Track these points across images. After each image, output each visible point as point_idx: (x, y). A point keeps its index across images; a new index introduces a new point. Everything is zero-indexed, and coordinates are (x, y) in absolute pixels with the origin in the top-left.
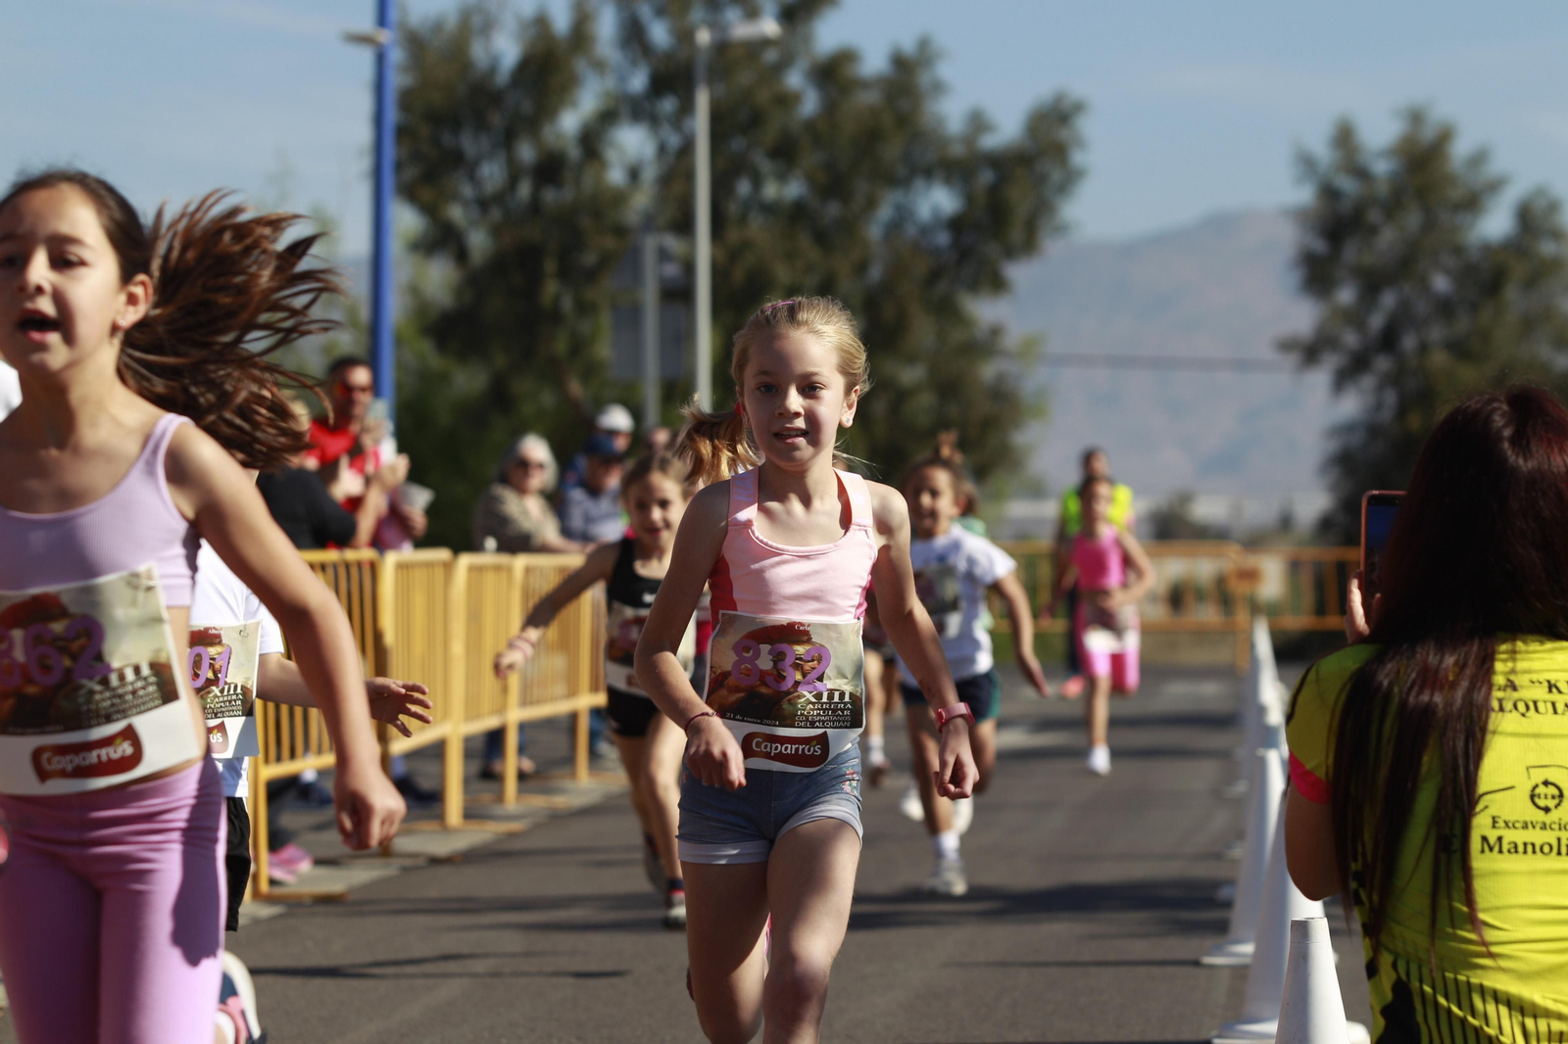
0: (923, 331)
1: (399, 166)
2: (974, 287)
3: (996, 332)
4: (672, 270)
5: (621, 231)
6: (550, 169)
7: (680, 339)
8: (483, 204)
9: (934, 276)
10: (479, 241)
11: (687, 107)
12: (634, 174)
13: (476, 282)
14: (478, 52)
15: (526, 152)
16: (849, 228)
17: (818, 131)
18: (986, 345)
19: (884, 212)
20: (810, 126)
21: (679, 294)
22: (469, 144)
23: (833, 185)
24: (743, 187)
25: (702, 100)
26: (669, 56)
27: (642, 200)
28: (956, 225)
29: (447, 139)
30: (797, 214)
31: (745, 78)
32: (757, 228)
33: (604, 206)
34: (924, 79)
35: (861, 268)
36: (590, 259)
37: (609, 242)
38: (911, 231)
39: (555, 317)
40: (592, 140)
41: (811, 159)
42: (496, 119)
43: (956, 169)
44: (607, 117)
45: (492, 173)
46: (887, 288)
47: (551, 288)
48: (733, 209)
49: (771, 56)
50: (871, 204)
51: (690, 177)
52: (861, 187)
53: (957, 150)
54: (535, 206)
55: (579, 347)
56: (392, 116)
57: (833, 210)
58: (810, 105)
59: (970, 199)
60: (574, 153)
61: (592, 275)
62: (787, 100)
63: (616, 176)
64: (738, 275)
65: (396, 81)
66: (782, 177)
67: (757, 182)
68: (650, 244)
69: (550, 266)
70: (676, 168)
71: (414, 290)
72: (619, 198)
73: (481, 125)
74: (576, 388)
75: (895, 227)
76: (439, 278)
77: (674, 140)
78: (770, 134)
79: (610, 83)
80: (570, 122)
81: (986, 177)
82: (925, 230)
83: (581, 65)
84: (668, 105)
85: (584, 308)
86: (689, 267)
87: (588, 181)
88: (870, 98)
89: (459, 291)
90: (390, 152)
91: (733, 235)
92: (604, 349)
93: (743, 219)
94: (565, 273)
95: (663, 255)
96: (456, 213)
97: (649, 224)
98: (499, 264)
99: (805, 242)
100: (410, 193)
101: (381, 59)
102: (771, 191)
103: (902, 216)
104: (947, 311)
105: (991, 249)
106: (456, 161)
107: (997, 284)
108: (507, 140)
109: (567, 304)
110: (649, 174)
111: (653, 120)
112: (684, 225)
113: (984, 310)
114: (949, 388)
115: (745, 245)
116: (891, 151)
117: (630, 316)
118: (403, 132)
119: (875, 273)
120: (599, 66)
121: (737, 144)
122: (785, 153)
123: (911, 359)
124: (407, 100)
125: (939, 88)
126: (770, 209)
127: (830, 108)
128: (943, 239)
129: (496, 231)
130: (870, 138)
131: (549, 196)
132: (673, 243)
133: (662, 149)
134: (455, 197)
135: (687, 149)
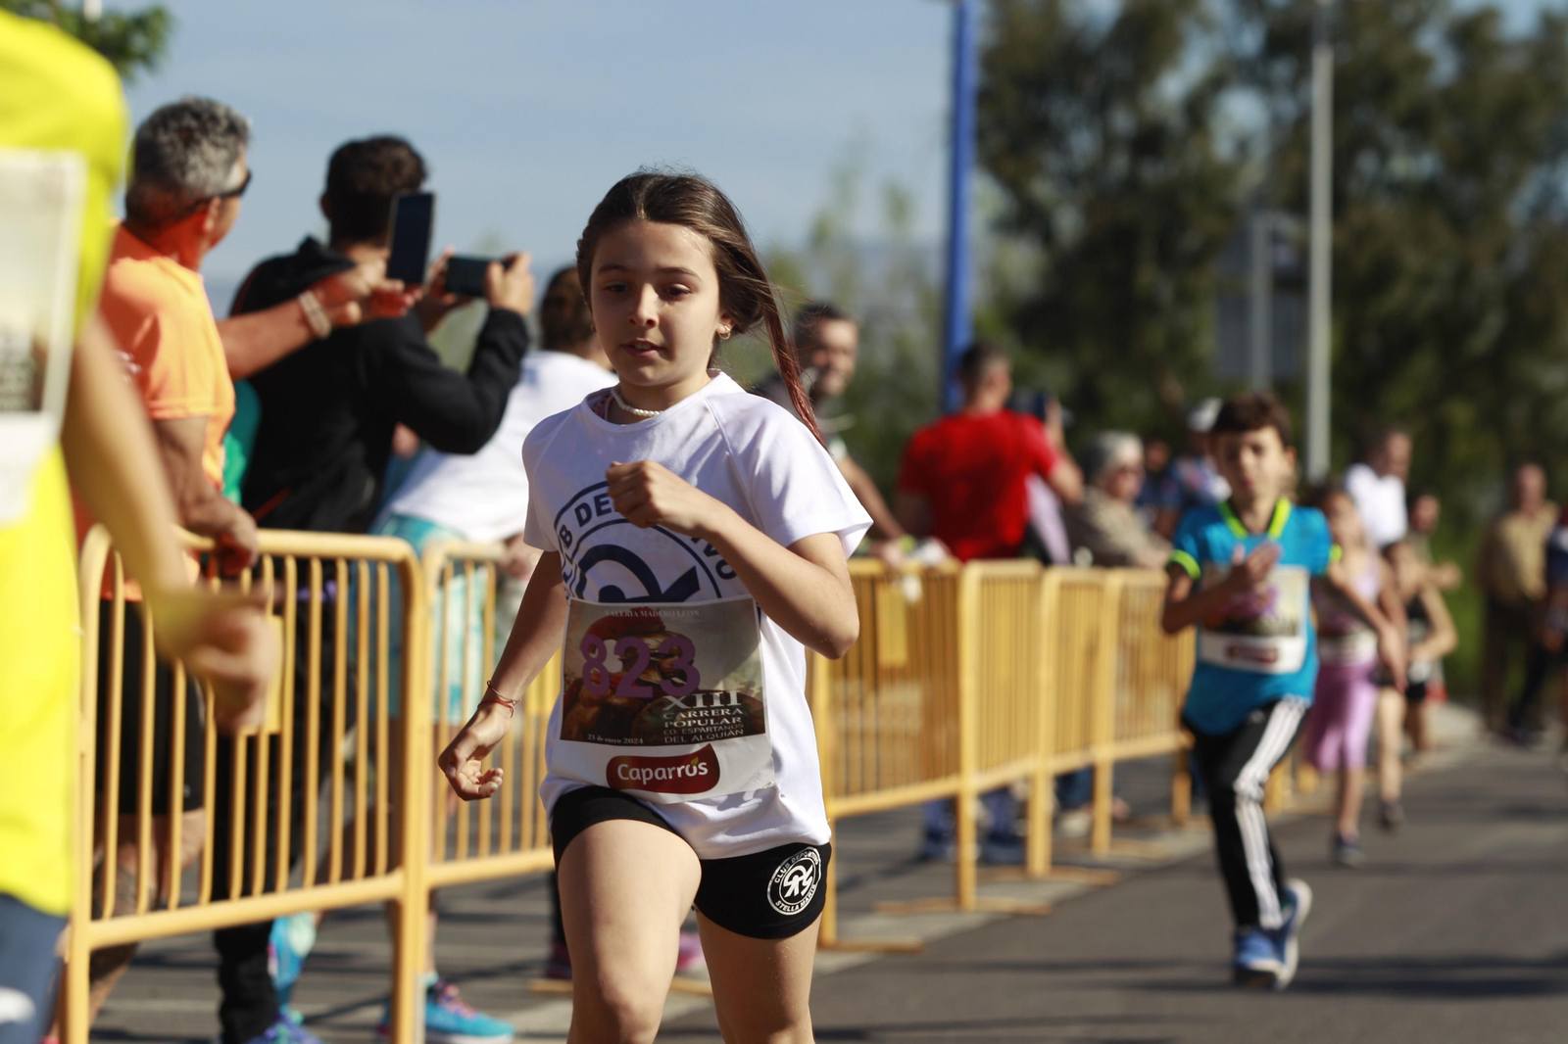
1: (981, 135)
4: (1285, 256)
5: (1227, 212)
6: (1150, 141)
7: (1292, 334)
8: (1072, 179)
10: (1068, 222)
11: (1304, 72)
12: (1243, 147)
13: (1064, 268)
14: (1071, 9)
15: (1122, 121)
16: (1489, 209)
17: (1456, 101)
19: (1528, 191)
20: (1446, 95)
21: (1292, 283)
22: (1062, 110)
23: (1470, 160)
24: (1367, 163)
25: (1323, 64)
26: (1286, 13)
27: (1254, 174)
29: (1033, 104)
30: (1426, 194)
31: (1370, 40)
32: (1385, 211)
33: (1209, 184)
35: (1501, 255)
36: (1191, 241)
37: (1214, 224)
38: (1557, 216)
39: (1150, 307)
40: (1198, 108)
41: (1446, 129)
42: (1090, 83)
44: (1215, 84)
45: (1083, 143)
46: (1532, 277)
47: (1149, 277)
48: (1354, 186)
50: (1513, 182)
51: (1305, 149)
52: (1502, 164)
54: (1131, 184)
55: (1178, 343)
56: (973, 76)
57: (1467, 191)
58: (1445, 68)
60: (1176, 121)
61: (1197, 260)
62: (1421, 64)
63: (1223, 148)
64: (1363, 261)
65: (979, 35)
66: (1414, 151)
67: (1384, 154)
68: (1263, 225)
69: (1147, 249)
70: (1293, 138)
71: (996, 275)
72: (1226, 174)
73: (1072, 88)
74: (1174, 389)
75: (1539, 212)
76: (1023, 261)
77: (1288, 107)
78: (1401, 104)
79: (1219, 44)
80: (1173, 87)
83: (1187, 26)
84: (1282, 69)
85: (1186, 297)
86: (1303, 254)
87: (1192, 157)
88: (1512, 64)
89: (1047, 277)
90: (970, 119)
91: (1356, 216)
92: (1208, 343)
93: (1367, 199)
94: (1167, 257)
95: (1276, 238)
96: (1042, 189)
97: (1261, 201)
98: (1090, 248)
99: (1437, 224)
100: (993, 165)
101: (960, 18)
102: (1400, 165)
103: (1548, 196)
106: (1042, 131)
108: (1100, 107)
109: (1166, 291)
110: (1260, 152)
111: (1266, 85)
112: (1299, 204)
115: (1370, 229)
116: (1537, 122)
117: (1236, 306)
118: (985, 97)
119: (1518, 261)
120: (1207, 25)
121: (1362, 114)
122: (1417, 124)
123: (1556, 357)
124: (991, 60)
126: (1398, 189)
127: (1469, 73)
129: (1089, 210)
130: (1512, 110)
131: (1149, 171)
132: (1288, 225)
133: (1276, 121)
134: (1039, 170)
135: (1303, 122)
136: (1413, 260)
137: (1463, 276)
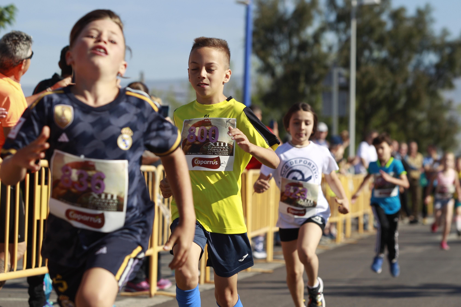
0: (426, 102)
1: (254, 45)
2: (443, 87)
3: (450, 102)
4: (343, 80)
5: (326, 67)
6: (303, 46)
7: (345, 103)
8: (281, 58)
9: (430, 83)
10: (279, 70)
11: (348, 26)
12: (330, 48)
13: (278, 83)
14: (281, 8)
15: (295, 41)
16: (401, 67)
17: (392, 35)
18: (447, 107)
19: (414, 62)
20: (389, 33)
21: (345, 88)
22: (278, 38)
23: (396, 53)
24: (367, 53)
25: (354, 24)
26: (343, 9)
27: (333, 56)
28: (438, 66)
29: (269, 35)
30: (384, 62)
31: (367, 17)
32: (372, 67)
33: (320, 59)
34: (427, 18)
35: (405, 80)
36: (315, 76)
37: (322, 71)
38: (422, 68)
40: (317, 37)
41: (389, 43)
42: (286, 30)
43: (438, 48)
44: (322, 30)
45: (284, 48)
46: (414, 87)
47: (303, 86)
48: (363, 60)
49: (377, 10)
50: (409, 59)
51: (349, 49)
52: (406, 54)
53: (438, 42)
54: (297, 59)
56: (251, 27)
57: (396, 61)
58: (389, 25)
59: (442, 59)
60: (311, 41)
61: (317, 81)
62: (382, 24)
63: (324, 49)
64: (365, 82)
65: (253, 16)
66: (380, 50)
67: (371, 51)
68: (336, 71)
69: (302, 78)
70: (345, 46)
71: (258, 85)
72: (326, 56)
73: (281, 31)
75: (416, 67)
76: (266, 81)
77: (344, 37)
78: (376, 36)
79: (323, 18)
80: (310, 31)
81: (447, 51)
82: (427, 68)
83: (314, 12)
84: (342, 26)
85: (313, 92)
86: (348, 80)
87: (315, 51)
88: (408, 24)
89: (273, 86)
90: (250, 39)
91: (363, 69)
92: (320, 106)
93: (366, 64)
94: (308, 81)
95: (340, 75)
96: (272, 60)
97: (335, 64)
98: (285, 78)
99: (387, 71)
100: (257, 53)
101: (248, 9)
102: (376, 54)
103: (419, 63)
104: (434, 95)
105: (448, 74)
106: (272, 43)
107: (451, 86)
108: (290, 36)
109: (308, 91)
110: (335, 49)
111: (337, 31)
112: (347, 65)
113: (446, 95)
114: (434, 120)
115: (367, 73)
116: (416, 41)
117: (328, 95)
118: (255, 33)
119: (410, 82)
120: (320, 13)
121: (365, 39)
122: (381, 42)
123: (422, 111)
124: (257, 23)
125: (432, 21)
126: (375, 61)
127: (396, 27)
128: (433, 71)
129: (285, 66)
130: (409, 37)
131: (302, 56)
132: (343, 71)
133: (340, 40)
134: (271, 55)
135: (348, 40)
136: (380, 82)
137: (394, 87)
